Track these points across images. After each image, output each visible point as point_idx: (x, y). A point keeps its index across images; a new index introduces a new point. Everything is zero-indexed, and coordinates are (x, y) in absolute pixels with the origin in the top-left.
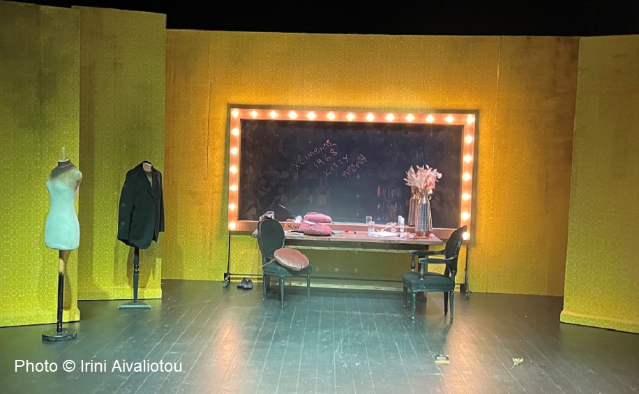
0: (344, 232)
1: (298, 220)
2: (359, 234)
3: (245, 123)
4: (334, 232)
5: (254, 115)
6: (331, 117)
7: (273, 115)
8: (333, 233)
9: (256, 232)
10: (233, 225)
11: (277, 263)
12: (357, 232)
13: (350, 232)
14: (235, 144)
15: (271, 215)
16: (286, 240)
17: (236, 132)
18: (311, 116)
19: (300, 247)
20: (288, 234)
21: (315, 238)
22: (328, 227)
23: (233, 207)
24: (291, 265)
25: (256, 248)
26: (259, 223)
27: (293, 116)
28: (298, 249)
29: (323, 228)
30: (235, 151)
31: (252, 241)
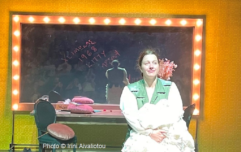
0: (102, 110)
1: (67, 102)
2: (115, 112)
3: (24, 27)
4: (95, 110)
5: (31, 20)
6: (92, 21)
7: (47, 20)
8: (93, 112)
9: (33, 112)
10: (16, 107)
11: (50, 135)
12: (113, 111)
13: (107, 111)
14: (16, 43)
15: (46, 98)
16: (57, 117)
17: (17, 33)
18: (76, 21)
19: (68, 123)
20: (58, 112)
21: (79, 116)
22: (91, 107)
23: (16, 92)
24: (60, 136)
25: (34, 124)
26: (35, 104)
27: (62, 20)
28: (67, 125)
29: (86, 107)
30: (17, 49)
31: (31, 119)
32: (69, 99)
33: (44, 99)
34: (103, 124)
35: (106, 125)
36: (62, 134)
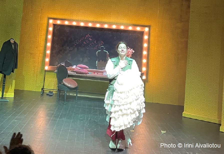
0: (93, 73)
1: (74, 67)
2: (99, 74)
3: (55, 25)
5: (59, 22)
6: (90, 25)
7: (66, 23)
8: (88, 73)
9: (56, 71)
10: (47, 68)
11: (64, 85)
13: (95, 73)
14: (50, 34)
15: (63, 64)
16: (68, 75)
17: (51, 29)
18: (82, 24)
20: (69, 72)
21: (81, 75)
22: (87, 71)
23: (47, 60)
24: (69, 86)
25: (56, 78)
26: (57, 67)
27: (74, 24)
28: (73, 79)
29: (84, 71)
30: (50, 37)
31: (54, 75)
32: (75, 66)
33: (62, 65)
34: (93, 80)
35: (95, 81)
36: (70, 84)
